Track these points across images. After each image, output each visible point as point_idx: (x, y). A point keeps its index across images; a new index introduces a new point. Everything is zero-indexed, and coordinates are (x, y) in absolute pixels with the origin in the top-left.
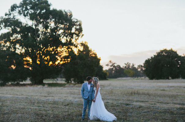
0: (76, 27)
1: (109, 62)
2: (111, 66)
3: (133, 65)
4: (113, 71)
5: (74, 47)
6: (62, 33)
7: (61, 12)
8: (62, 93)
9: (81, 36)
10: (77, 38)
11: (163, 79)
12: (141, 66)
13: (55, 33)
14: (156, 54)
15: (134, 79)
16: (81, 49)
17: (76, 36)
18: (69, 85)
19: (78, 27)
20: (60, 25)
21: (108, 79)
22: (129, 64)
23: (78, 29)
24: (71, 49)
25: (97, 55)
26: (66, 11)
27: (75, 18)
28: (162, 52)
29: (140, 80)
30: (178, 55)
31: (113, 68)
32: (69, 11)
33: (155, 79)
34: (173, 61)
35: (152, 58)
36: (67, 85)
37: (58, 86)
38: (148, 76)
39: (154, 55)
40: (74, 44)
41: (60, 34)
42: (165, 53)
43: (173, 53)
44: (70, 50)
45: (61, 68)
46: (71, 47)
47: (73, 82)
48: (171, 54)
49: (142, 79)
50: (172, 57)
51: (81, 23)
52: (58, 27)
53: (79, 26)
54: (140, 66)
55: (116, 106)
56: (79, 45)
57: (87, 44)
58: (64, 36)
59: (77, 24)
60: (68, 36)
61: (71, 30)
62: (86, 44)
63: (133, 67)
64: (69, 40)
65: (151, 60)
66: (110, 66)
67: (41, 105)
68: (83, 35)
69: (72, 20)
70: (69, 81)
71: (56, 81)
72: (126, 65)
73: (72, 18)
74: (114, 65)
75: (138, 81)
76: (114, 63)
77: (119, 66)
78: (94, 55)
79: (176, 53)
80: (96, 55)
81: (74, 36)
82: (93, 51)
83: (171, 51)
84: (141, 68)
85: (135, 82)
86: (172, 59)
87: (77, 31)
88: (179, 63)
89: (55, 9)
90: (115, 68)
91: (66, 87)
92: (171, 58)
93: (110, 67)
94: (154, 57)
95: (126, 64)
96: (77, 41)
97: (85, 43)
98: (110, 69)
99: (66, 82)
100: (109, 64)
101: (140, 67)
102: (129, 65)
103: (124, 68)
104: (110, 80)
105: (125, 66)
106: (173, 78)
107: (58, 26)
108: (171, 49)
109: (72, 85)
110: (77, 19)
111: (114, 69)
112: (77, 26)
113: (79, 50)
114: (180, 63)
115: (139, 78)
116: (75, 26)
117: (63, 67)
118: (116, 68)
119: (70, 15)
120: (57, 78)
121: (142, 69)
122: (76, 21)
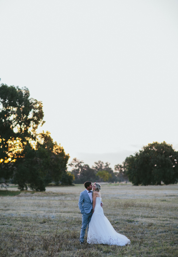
0: (35, 111)
1: (74, 161)
2: (76, 166)
3: (107, 165)
4: (78, 173)
5: (31, 139)
6: (14, 119)
7: (12, 89)
8: (24, 206)
9: (41, 124)
10: (35, 126)
11: (153, 184)
12: (121, 166)
13: (5, 118)
14: (143, 150)
15: (110, 184)
16: (42, 142)
17: (34, 123)
18: (25, 193)
19: (37, 111)
20: (12, 107)
21: (74, 184)
22: (101, 163)
23: (37, 113)
24: (28, 141)
25: (65, 151)
26: (20, 88)
27: (33, 99)
28: (151, 146)
29: (120, 185)
30: (173, 150)
31: (78, 170)
32: (25, 88)
33: (142, 185)
34: (167, 159)
35: (137, 155)
36: (22, 193)
37: (9, 195)
38: (131, 180)
39: (140, 151)
40: (32, 134)
41: (12, 121)
42: (155, 148)
43: (167, 148)
44: (25, 143)
45: (13, 169)
46: (28, 139)
47: (29, 189)
48: (163, 150)
49: (122, 185)
50: (165, 153)
51: (42, 105)
52: (9, 110)
53: (39, 109)
54: (118, 166)
55: (116, 224)
56: (38, 136)
57: (50, 135)
58: (17, 124)
59: (36, 106)
60: (23, 123)
61: (27, 115)
62: (48, 135)
63: (107, 167)
64: (23, 129)
65: (135, 157)
66: (74, 165)
67: (6, 223)
68: (44, 122)
69: (28, 101)
70: (23, 187)
71: (5, 188)
72: (97, 165)
73: (29, 98)
74: (79, 165)
75: (118, 187)
76: (80, 161)
77: (86, 167)
78: (60, 150)
79: (170, 147)
80: (63, 150)
81: (32, 123)
82: (58, 144)
83: (163, 146)
84: (120, 169)
85: (114, 189)
86: (166, 156)
87: (35, 117)
88: (175, 161)
89: (4, 85)
90: (82, 169)
91: (20, 196)
92: (163, 156)
93: (75, 168)
94: (140, 154)
95: (97, 163)
96: (36, 131)
97: (46, 134)
98: (74, 171)
99: (19, 188)
100: (73, 164)
101: (118, 168)
102: (101, 165)
103: (94, 169)
104: (78, 186)
105: (95, 165)
106: (167, 183)
107: (9, 108)
108: (164, 142)
109: (29, 194)
110: (36, 100)
111: (80, 170)
112: (37, 109)
113: (38, 144)
114: (176, 163)
115: (118, 183)
116: (32, 110)
117: (14, 167)
118: (84, 168)
119: (26, 94)
120: (7, 184)
121: (122, 170)
122: (34, 102)
